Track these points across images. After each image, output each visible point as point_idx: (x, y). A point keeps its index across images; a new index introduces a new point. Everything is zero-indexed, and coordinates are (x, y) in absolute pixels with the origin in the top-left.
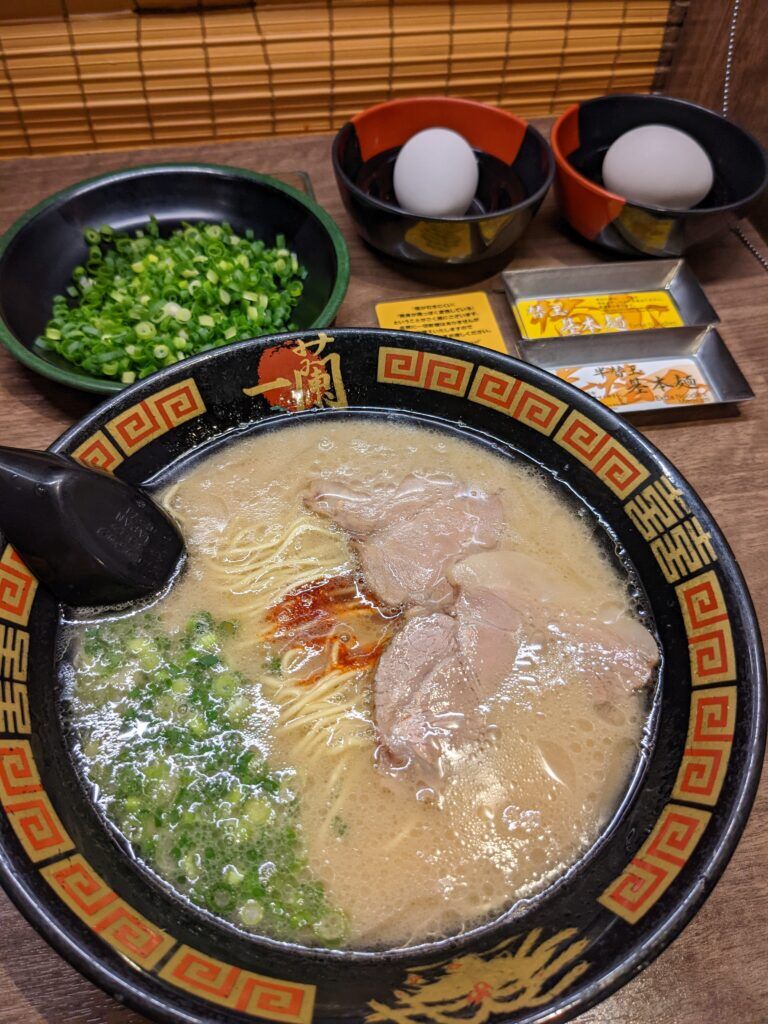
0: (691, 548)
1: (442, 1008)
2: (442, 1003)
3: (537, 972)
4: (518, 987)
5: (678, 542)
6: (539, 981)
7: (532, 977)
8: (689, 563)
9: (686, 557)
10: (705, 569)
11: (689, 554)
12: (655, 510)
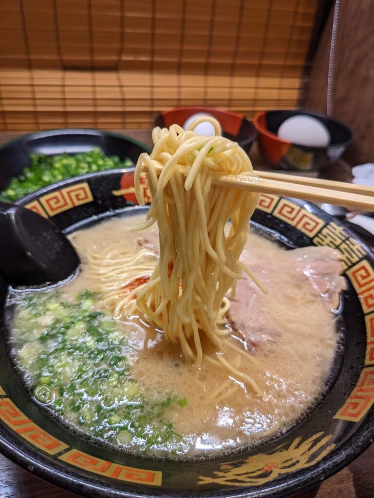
0: (351, 252)
1: (247, 476)
2: (247, 473)
3: (304, 453)
4: (294, 461)
5: (344, 251)
6: (307, 457)
7: (302, 455)
8: (351, 259)
9: (349, 257)
10: (361, 260)
11: (350, 255)
12: (329, 239)
